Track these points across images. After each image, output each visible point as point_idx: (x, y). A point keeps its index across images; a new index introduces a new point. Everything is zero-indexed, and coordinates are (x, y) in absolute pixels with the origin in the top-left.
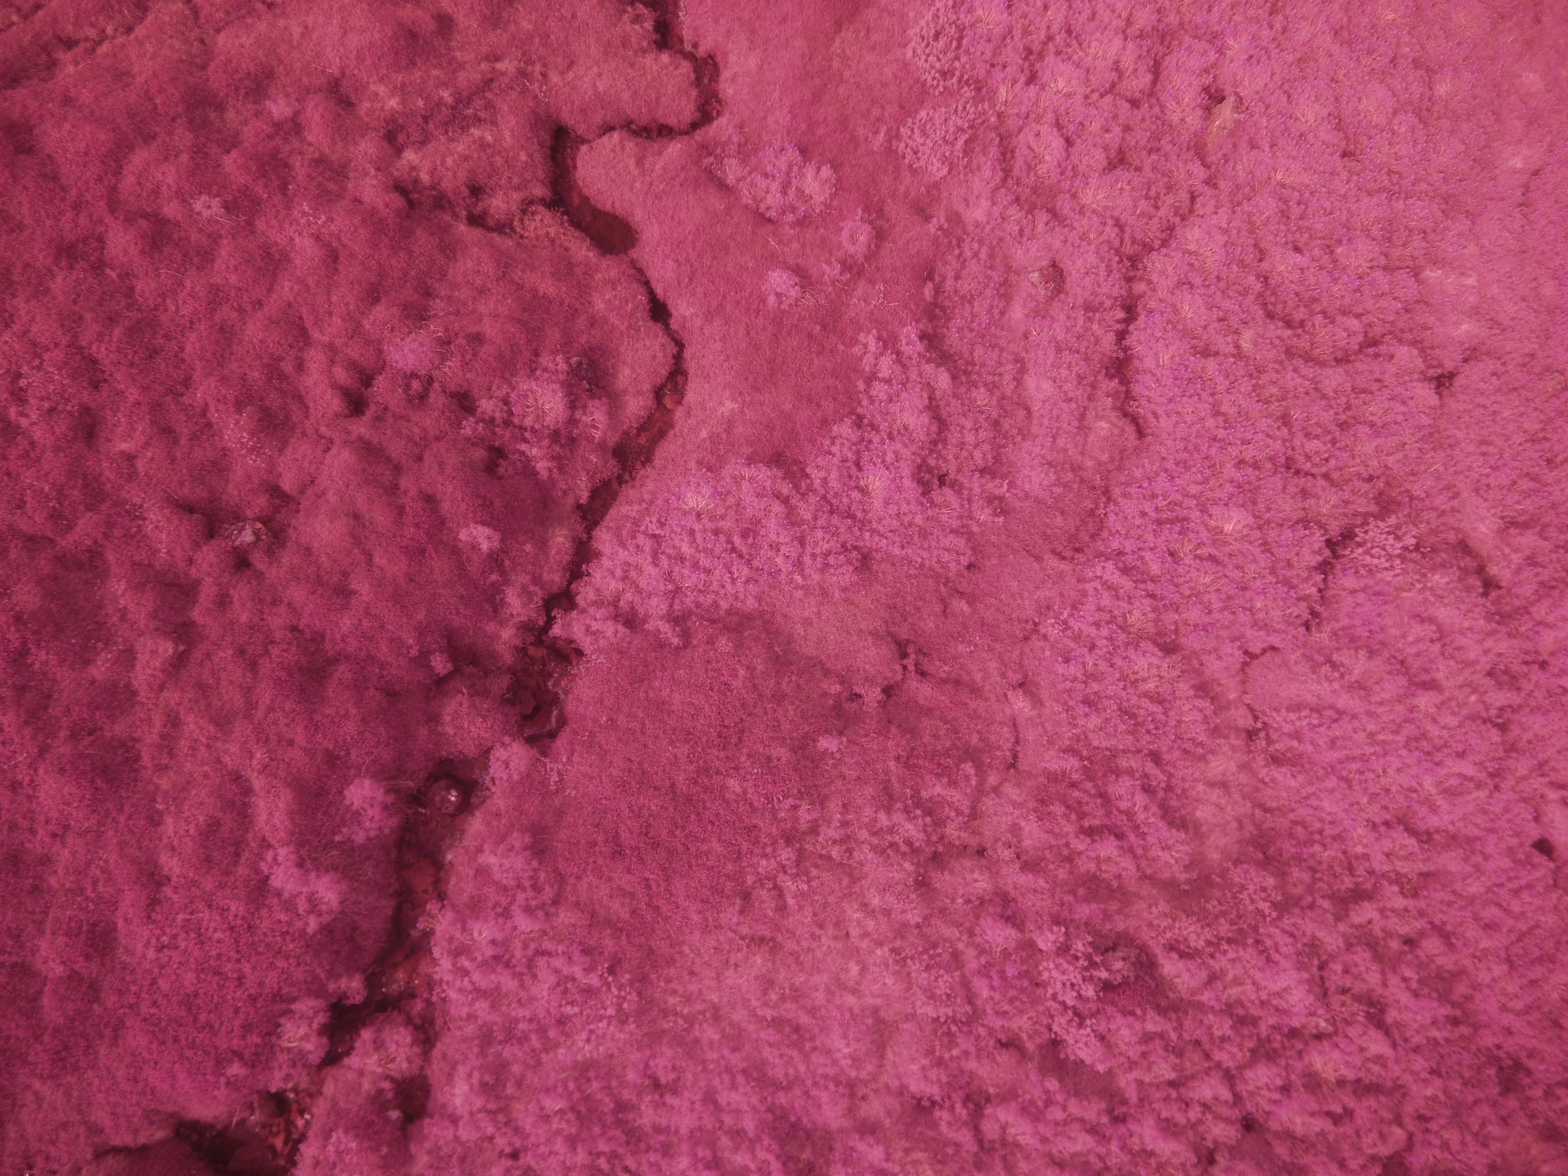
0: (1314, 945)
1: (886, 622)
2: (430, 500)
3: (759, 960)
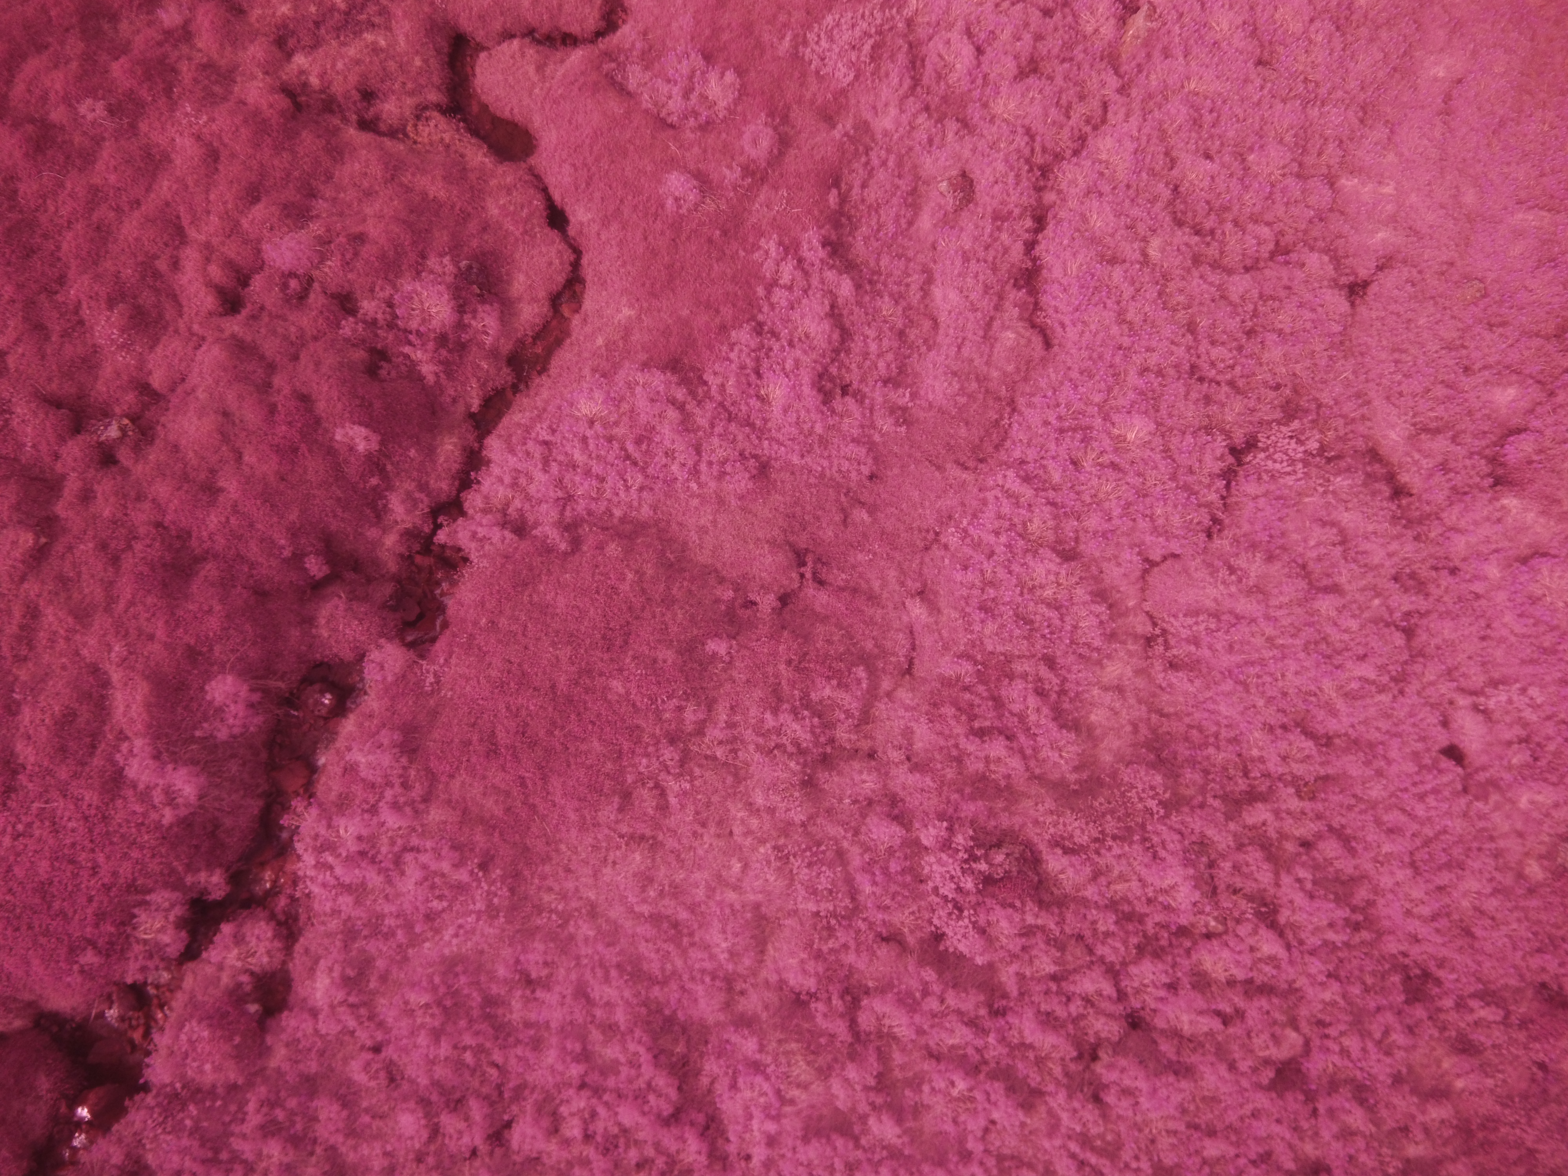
0: (1203, 844)
1: (785, 531)
2: (305, 399)
3: (638, 857)
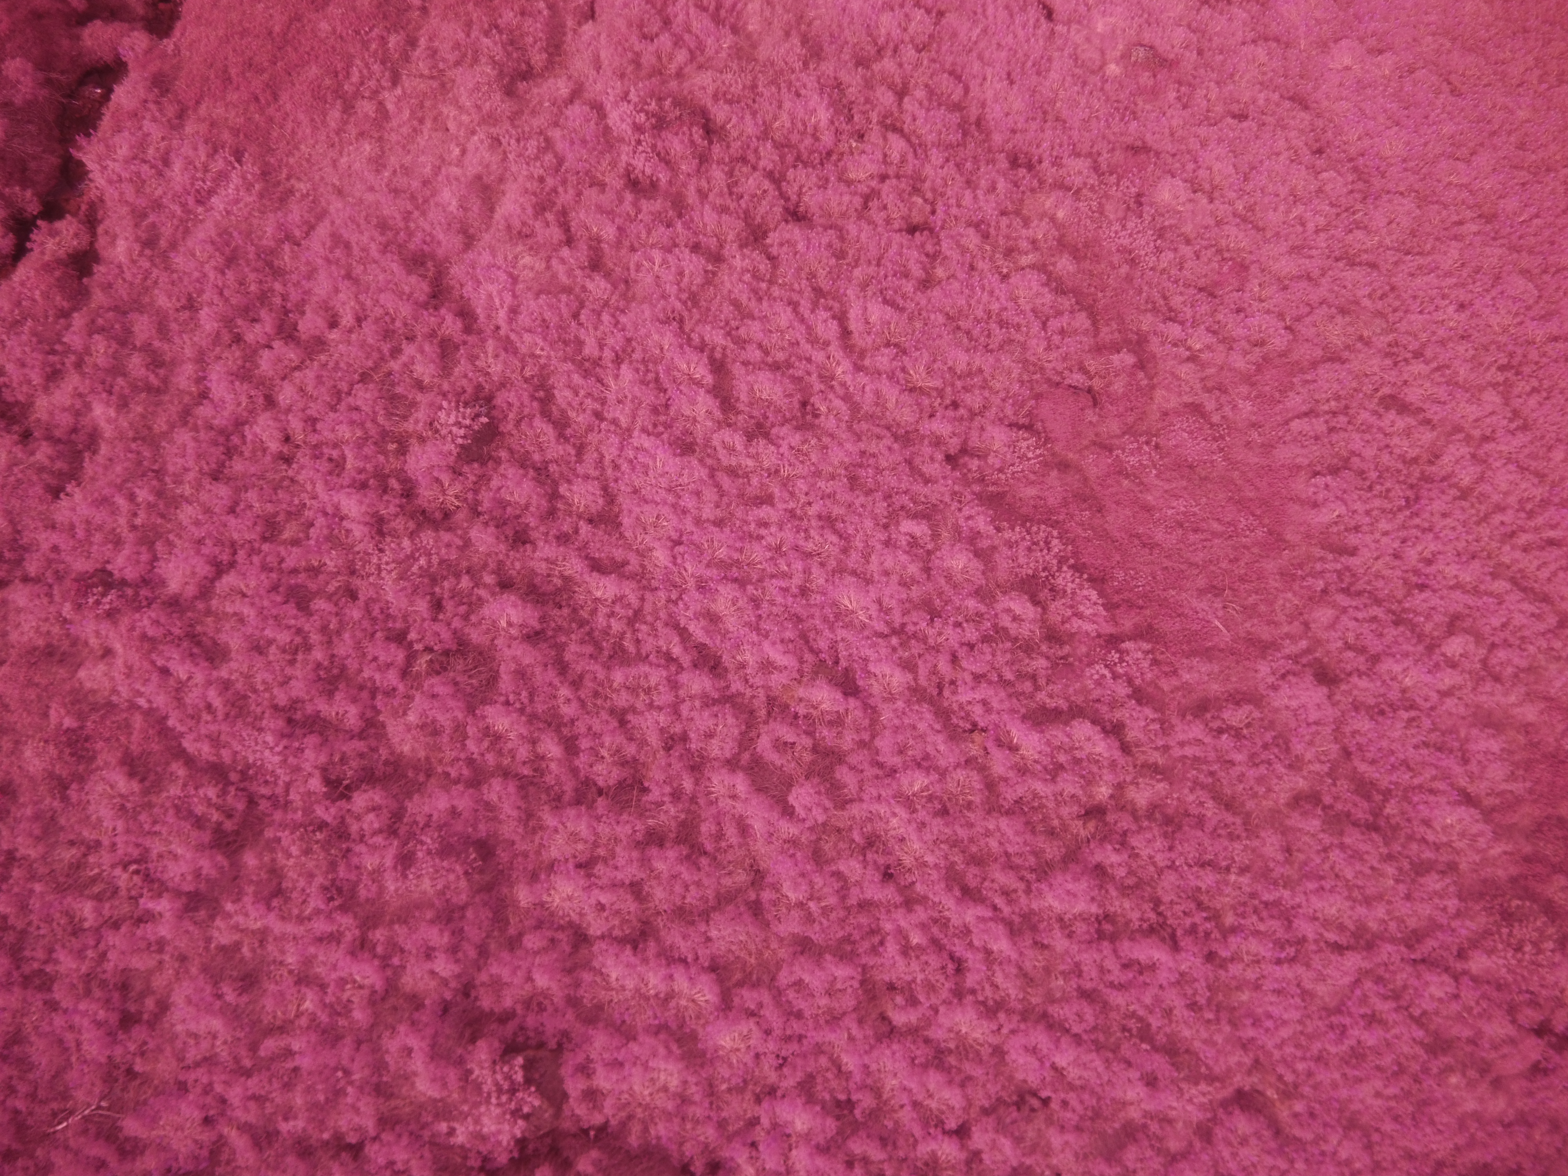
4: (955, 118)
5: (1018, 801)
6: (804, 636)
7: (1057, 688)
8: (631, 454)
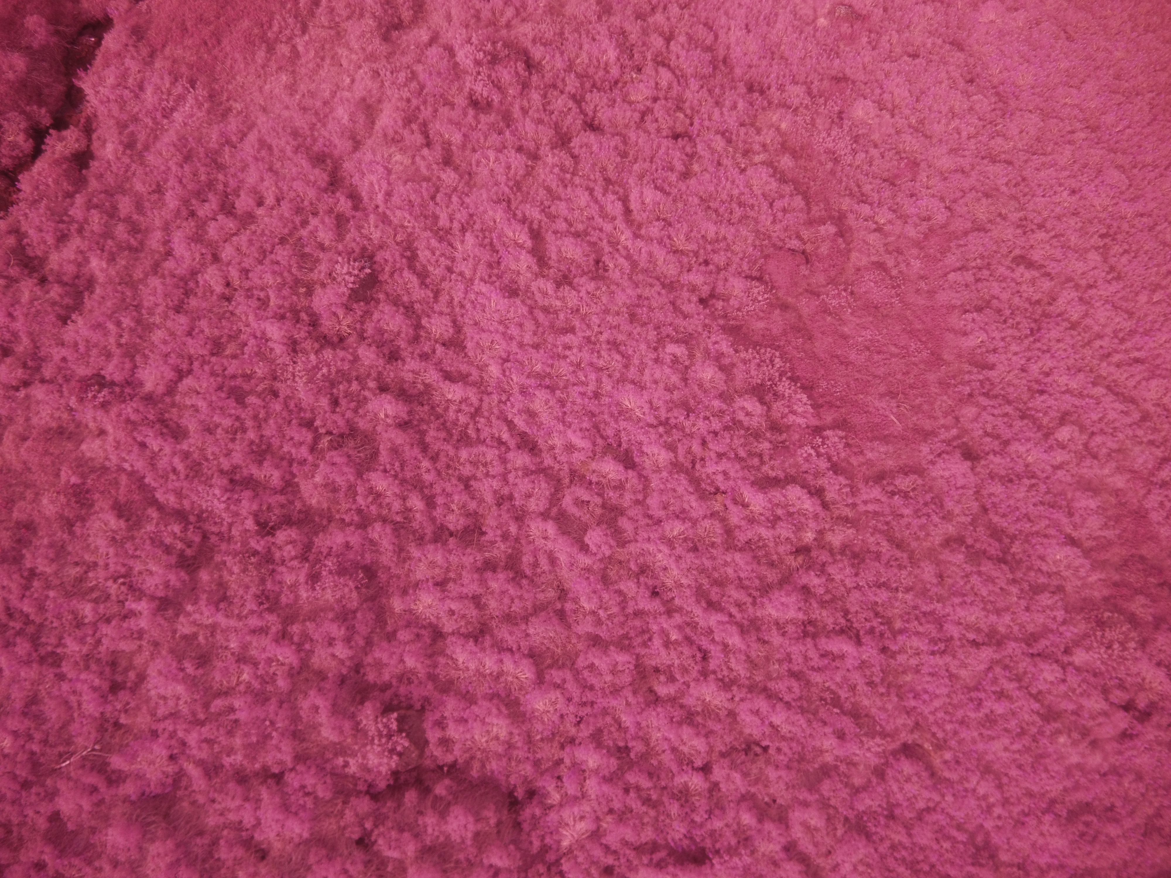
3: (284, 78)
4: (708, 56)
5: (748, 542)
6: (596, 427)
7: (776, 463)
8: (473, 296)
